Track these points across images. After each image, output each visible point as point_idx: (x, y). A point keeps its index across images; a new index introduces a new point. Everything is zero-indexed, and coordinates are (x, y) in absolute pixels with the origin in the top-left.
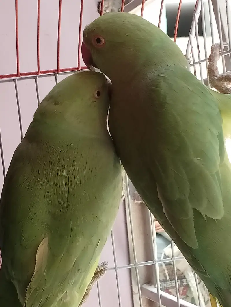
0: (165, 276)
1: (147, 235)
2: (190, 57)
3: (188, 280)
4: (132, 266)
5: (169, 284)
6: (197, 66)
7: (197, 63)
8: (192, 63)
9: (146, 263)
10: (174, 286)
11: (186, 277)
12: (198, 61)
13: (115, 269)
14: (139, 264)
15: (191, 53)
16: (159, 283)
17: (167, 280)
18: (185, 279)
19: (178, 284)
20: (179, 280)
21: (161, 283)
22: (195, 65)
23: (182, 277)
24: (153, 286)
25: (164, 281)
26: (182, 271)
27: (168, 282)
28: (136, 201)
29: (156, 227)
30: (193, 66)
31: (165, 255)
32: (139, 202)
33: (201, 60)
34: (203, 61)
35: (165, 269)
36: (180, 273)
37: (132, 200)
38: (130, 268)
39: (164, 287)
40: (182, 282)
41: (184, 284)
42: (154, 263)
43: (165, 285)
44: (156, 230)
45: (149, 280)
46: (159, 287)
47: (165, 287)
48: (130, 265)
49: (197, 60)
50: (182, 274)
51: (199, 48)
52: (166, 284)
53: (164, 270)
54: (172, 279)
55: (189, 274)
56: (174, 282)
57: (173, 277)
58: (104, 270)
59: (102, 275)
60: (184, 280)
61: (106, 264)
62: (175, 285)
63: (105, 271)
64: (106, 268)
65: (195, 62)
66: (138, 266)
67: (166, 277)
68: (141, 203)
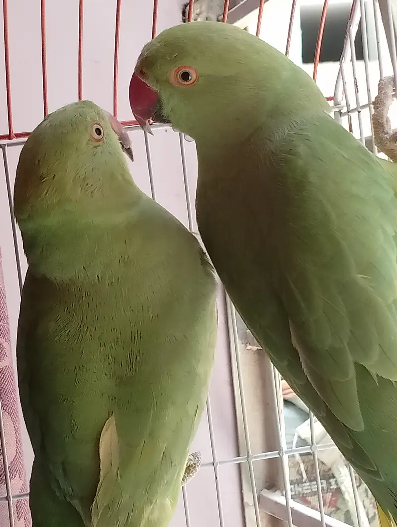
0: (300, 473)
1: (269, 404)
2: (342, 100)
3: (339, 480)
4: (242, 460)
5: (306, 488)
6: (354, 115)
7: (353, 110)
8: (345, 110)
9: (266, 455)
10: (315, 492)
11: (336, 475)
12: (355, 107)
13: (214, 465)
14: (255, 457)
15: (343, 94)
16: (289, 487)
17: (304, 480)
18: (335, 480)
19: (322, 488)
20: (324, 481)
21: (292, 486)
22: (350, 113)
23: (329, 476)
24: (278, 493)
25: (297, 483)
26: (329, 466)
27: (304, 485)
28: (249, 347)
29: (283, 390)
30: (347, 116)
31: (299, 437)
32: (255, 348)
33: (361, 105)
34: (364, 107)
35: (300, 462)
36: (326, 469)
37: (243, 345)
38: (239, 464)
39: (297, 493)
40: (329, 484)
41: (332, 487)
42: (279, 454)
43: (300, 489)
44: (283, 395)
45: (273, 482)
46: (289, 494)
47: (299, 492)
48: (239, 459)
49: (353, 106)
50: (330, 470)
51: (356, 84)
52: (302, 487)
53: (299, 464)
54: (312, 479)
55: (341, 470)
56: (314, 485)
57: (314, 475)
58: (195, 467)
59: (191, 475)
60: (333, 481)
61: (198, 456)
62: (316, 489)
63: (197, 468)
64: (198, 462)
65: (351, 109)
66: (253, 460)
67: (302, 475)
68: (258, 349)
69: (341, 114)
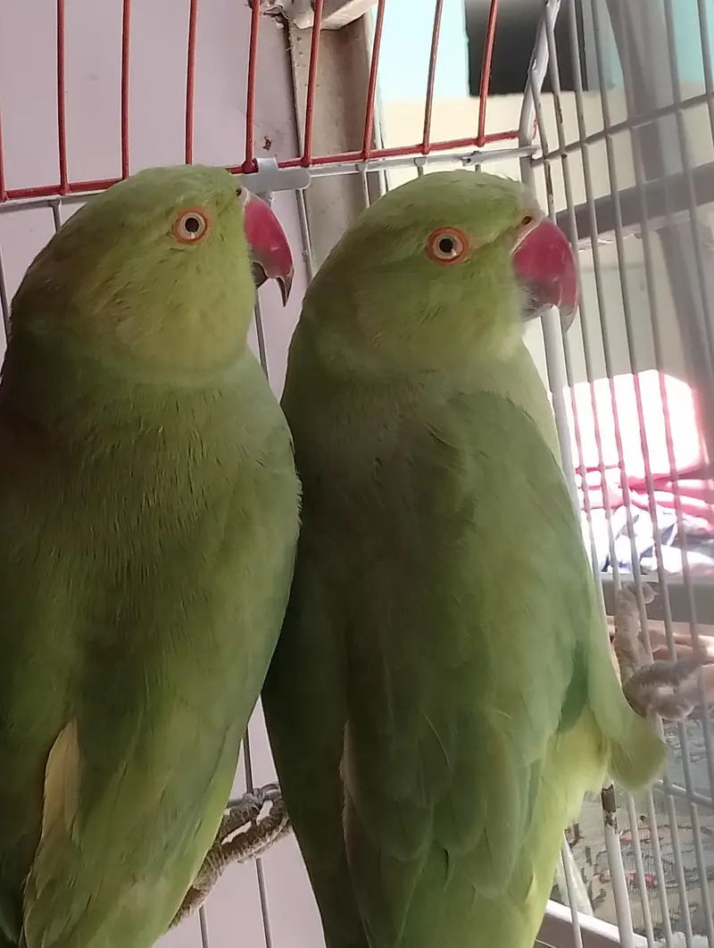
2: (534, 137)
7: (553, 155)
12: (557, 147)
22: (548, 160)
30: (542, 166)
33: (566, 144)
51: (559, 107)
69: (531, 163)
